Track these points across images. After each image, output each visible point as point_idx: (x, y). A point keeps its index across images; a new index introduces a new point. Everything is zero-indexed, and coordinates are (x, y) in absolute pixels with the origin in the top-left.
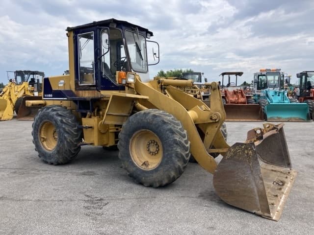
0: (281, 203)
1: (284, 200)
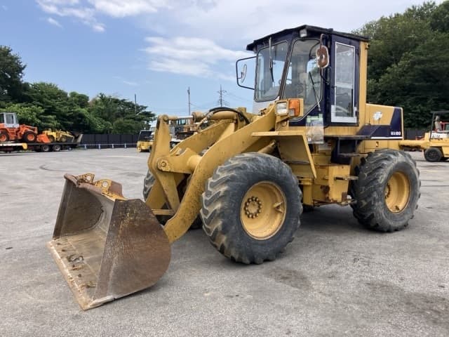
0: (55, 251)
1: (55, 255)
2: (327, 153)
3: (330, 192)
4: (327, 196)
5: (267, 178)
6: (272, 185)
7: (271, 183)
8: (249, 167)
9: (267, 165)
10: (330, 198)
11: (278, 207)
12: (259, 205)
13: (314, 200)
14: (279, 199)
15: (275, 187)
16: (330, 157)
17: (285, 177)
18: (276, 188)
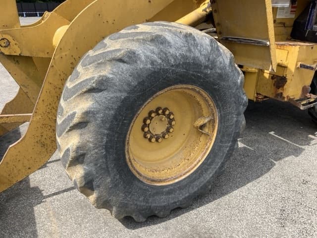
2: (287, 24)
3: (285, 87)
4: (280, 91)
5: (183, 79)
6: (193, 90)
7: (190, 87)
8: (143, 58)
9: (184, 51)
10: (285, 95)
11: (202, 127)
12: (170, 121)
13: (257, 94)
14: (205, 111)
15: (199, 93)
16: (290, 30)
17: (220, 75)
18: (201, 95)
